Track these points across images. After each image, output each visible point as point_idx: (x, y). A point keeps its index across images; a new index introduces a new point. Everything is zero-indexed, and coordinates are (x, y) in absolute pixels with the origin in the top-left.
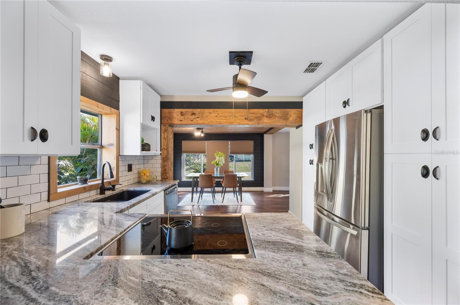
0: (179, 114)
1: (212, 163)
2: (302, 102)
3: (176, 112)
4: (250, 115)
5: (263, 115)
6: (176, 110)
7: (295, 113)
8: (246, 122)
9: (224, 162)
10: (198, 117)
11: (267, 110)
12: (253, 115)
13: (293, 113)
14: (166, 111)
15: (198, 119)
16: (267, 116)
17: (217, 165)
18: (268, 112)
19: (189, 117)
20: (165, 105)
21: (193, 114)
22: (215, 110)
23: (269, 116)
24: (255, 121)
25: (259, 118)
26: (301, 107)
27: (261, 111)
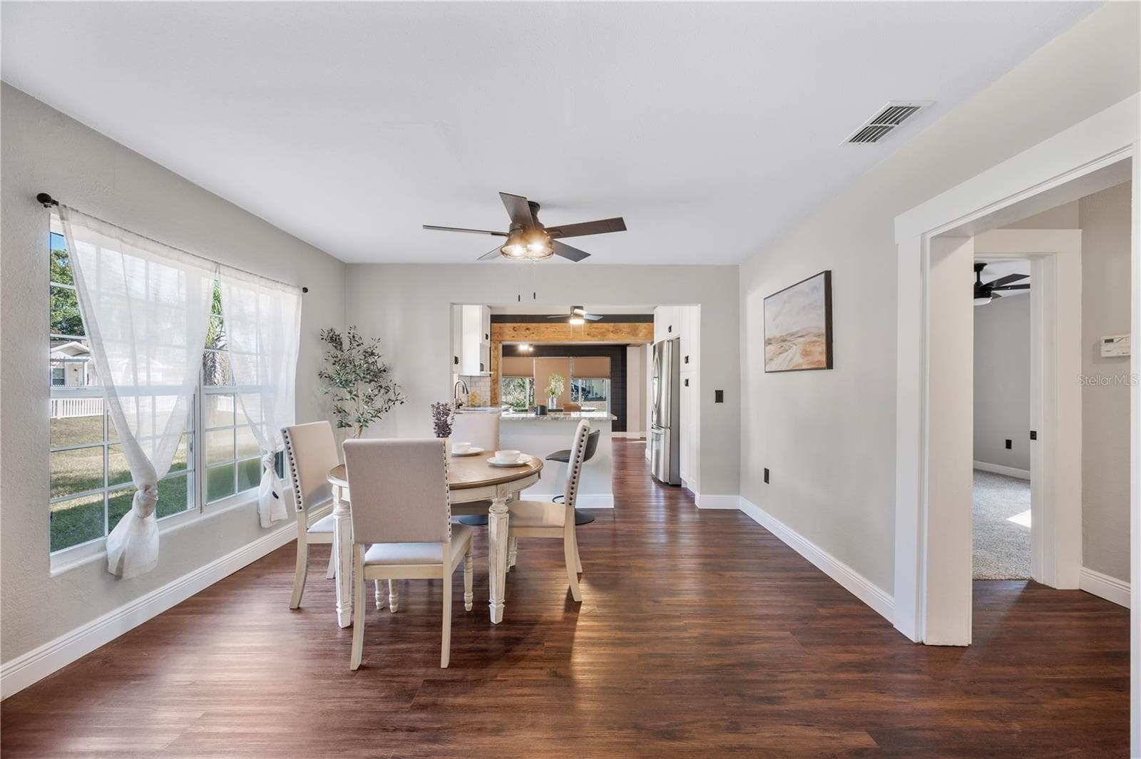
0: (511, 329)
1: (546, 390)
2: (653, 315)
3: (508, 327)
4: (594, 330)
5: (608, 331)
6: (508, 325)
7: (645, 328)
8: (589, 337)
9: (563, 390)
10: (533, 333)
11: (612, 324)
12: (597, 330)
13: (643, 327)
14: (496, 325)
15: (533, 335)
16: (612, 332)
17: (553, 393)
18: (614, 327)
19: (523, 333)
20: (496, 319)
21: (528, 329)
22: (553, 324)
23: (616, 332)
24: (599, 337)
25: (603, 334)
26: (652, 321)
27: (606, 325)
